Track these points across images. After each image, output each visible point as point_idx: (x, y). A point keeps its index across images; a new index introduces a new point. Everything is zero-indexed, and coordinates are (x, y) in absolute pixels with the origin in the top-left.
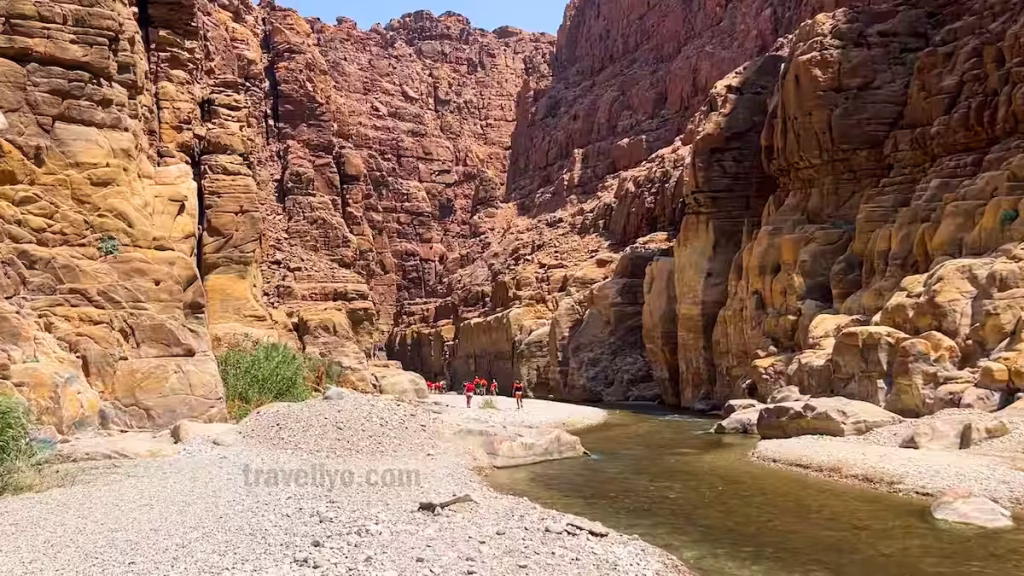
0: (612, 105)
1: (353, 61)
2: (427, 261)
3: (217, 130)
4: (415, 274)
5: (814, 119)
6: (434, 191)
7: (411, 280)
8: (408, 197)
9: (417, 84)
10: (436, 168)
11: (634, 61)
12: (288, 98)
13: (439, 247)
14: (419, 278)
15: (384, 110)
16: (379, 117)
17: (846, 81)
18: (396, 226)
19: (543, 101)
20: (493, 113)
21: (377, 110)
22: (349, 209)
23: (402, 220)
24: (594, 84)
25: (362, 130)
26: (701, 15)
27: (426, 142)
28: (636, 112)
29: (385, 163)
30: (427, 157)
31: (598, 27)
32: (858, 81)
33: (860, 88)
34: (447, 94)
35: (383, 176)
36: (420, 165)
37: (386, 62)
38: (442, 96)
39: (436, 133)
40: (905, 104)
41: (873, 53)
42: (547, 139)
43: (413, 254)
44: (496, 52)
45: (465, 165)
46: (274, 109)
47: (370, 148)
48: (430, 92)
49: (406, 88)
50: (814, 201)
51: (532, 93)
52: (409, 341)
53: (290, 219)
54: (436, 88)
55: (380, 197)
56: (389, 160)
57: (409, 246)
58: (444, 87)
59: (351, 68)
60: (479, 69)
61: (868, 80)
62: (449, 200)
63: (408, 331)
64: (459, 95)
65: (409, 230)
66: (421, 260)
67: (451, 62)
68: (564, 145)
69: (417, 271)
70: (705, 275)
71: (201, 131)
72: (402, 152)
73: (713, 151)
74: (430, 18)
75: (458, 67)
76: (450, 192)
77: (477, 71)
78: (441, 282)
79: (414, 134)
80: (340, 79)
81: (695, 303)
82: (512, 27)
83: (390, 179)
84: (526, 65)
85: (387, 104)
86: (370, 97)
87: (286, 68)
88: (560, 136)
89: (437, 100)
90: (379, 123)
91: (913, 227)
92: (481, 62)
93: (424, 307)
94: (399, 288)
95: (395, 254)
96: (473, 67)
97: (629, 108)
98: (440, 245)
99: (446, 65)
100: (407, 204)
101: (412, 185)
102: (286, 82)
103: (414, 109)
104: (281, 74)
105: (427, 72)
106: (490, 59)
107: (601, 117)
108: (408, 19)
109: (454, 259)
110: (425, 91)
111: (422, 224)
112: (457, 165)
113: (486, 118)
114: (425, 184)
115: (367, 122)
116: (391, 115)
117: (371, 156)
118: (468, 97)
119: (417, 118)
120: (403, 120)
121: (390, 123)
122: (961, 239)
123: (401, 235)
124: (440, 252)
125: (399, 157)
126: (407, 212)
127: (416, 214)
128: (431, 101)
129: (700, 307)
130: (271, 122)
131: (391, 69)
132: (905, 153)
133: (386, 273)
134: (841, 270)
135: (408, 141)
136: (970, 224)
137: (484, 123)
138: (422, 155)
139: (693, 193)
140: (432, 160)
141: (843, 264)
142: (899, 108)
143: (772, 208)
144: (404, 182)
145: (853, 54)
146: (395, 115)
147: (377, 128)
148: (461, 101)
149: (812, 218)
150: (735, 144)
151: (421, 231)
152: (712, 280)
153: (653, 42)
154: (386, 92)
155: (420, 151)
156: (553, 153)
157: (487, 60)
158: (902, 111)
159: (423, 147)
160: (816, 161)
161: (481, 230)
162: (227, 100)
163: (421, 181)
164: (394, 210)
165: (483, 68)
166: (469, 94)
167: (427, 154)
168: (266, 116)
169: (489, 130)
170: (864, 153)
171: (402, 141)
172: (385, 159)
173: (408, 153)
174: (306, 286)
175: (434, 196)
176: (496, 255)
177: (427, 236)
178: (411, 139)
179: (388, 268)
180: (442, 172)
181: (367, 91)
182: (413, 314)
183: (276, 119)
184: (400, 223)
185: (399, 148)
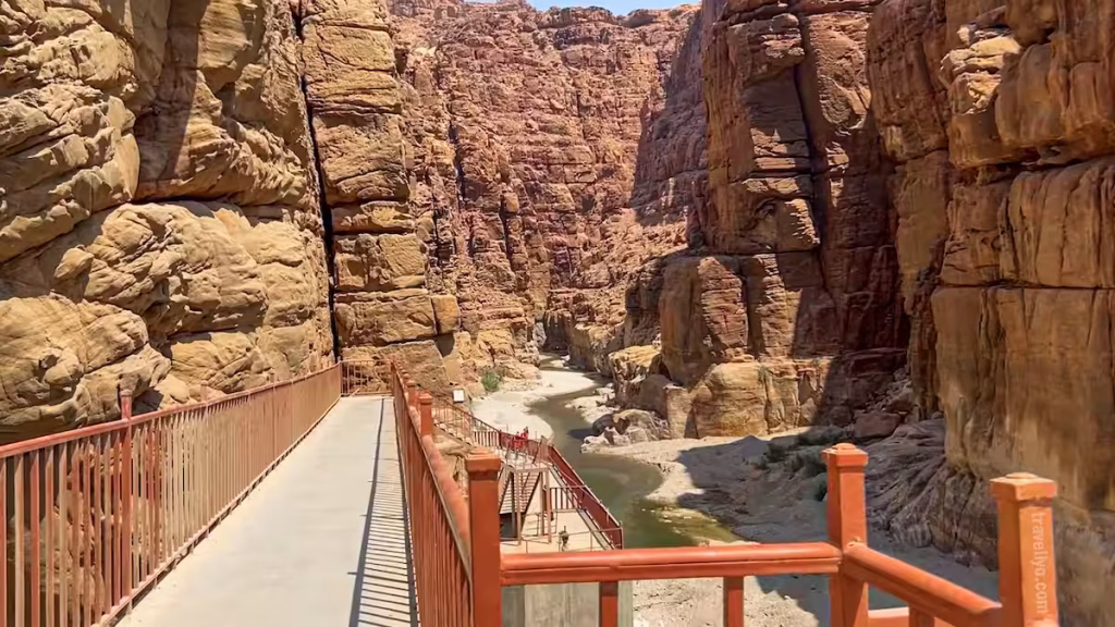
1: (510, 82)
2: (573, 249)
4: (563, 261)
6: (578, 190)
7: (561, 265)
8: (556, 198)
9: (562, 96)
10: (578, 170)
12: (470, 182)
13: (583, 236)
14: (567, 263)
15: (535, 126)
16: (532, 133)
18: (548, 222)
19: (657, 123)
20: (629, 110)
21: (530, 126)
22: (511, 236)
23: (553, 218)
25: (519, 148)
27: (569, 149)
29: (538, 172)
30: (571, 162)
34: (588, 101)
35: (536, 184)
36: (566, 170)
37: (536, 79)
38: (583, 103)
39: (579, 140)
43: (562, 245)
44: (631, 52)
45: (604, 162)
46: (462, 189)
47: (526, 162)
48: (573, 100)
49: (553, 101)
51: (649, 114)
52: (556, 320)
53: (477, 268)
54: (578, 96)
55: (535, 201)
56: (541, 169)
57: (559, 238)
58: (585, 95)
59: (508, 91)
60: (617, 69)
62: (591, 196)
63: (555, 313)
64: (598, 97)
65: (558, 225)
66: (568, 248)
67: (592, 65)
69: (566, 258)
72: (551, 161)
75: (598, 70)
76: (590, 189)
77: (615, 71)
78: (579, 275)
79: (560, 144)
80: (500, 101)
82: (651, 11)
83: (542, 185)
84: (658, 59)
85: (538, 119)
86: (525, 114)
87: (468, 163)
88: (665, 160)
89: (579, 105)
90: (533, 138)
92: (619, 63)
93: (566, 295)
94: (552, 272)
95: (548, 245)
96: (611, 68)
98: (583, 235)
99: (588, 69)
100: (556, 204)
101: (559, 188)
102: (469, 172)
103: (558, 120)
105: (571, 82)
106: (626, 59)
108: (556, 17)
109: (588, 258)
110: (569, 100)
111: (568, 219)
112: (597, 162)
113: (623, 116)
114: (570, 185)
115: (522, 139)
116: (541, 129)
117: (526, 169)
118: (606, 98)
119: (563, 128)
120: (552, 132)
121: (540, 137)
123: (552, 229)
124: (583, 240)
125: (549, 165)
126: (557, 211)
127: (563, 212)
128: (575, 108)
130: (461, 199)
131: (541, 86)
133: (542, 262)
135: (556, 151)
137: (621, 120)
138: (567, 161)
140: (575, 164)
144: (553, 185)
146: (544, 129)
148: (601, 102)
151: (568, 225)
154: (538, 107)
155: (565, 157)
157: (623, 61)
159: (568, 154)
161: (607, 234)
163: (567, 183)
164: (546, 210)
165: (620, 67)
166: (608, 96)
167: (571, 160)
168: (458, 195)
169: (625, 126)
171: (551, 152)
172: (538, 169)
173: (556, 161)
175: (578, 193)
176: (613, 260)
177: (573, 229)
178: (557, 149)
179: (543, 259)
180: (583, 174)
181: (522, 109)
182: (558, 301)
183: (464, 196)
184: (551, 221)
185: (549, 158)
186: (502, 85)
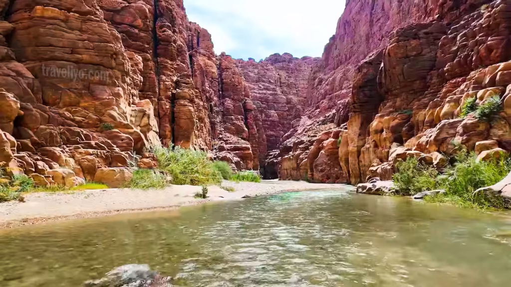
0: (341, 79)
1: (252, 72)
3: (179, 91)
4: (273, 142)
5: (397, 69)
6: (280, 113)
8: (271, 116)
9: (274, 78)
10: (280, 106)
11: (349, 63)
13: (282, 132)
15: (263, 87)
16: (261, 90)
17: (410, 54)
18: (267, 126)
20: (300, 86)
21: (260, 87)
22: (248, 120)
24: (334, 73)
26: (372, 44)
27: (277, 97)
28: (349, 81)
29: (263, 105)
31: (336, 53)
32: (415, 53)
33: (415, 56)
34: (284, 80)
35: (262, 110)
36: (275, 105)
37: (263, 71)
38: (282, 81)
39: (280, 94)
40: (436, 61)
41: (421, 41)
42: (318, 93)
43: (273, 135)
44: (301, 65)
45: (290, 104)
46: (222, 88)
47: (258, 100)
49: (270, 80)
50: (398, 103)
53: (225, 124)
54: (280, 79)
57: (271, 133)
58: (283, 78)
59: (252, 74)
60: (295, 71)
61: (419, 52)
62: (285, 116)
64: (288, 80)
65: (271, 127)
66: (276, 137)
67: (286, 70)
68: (324, 95)
69: (275, 141)
70: (357, 135)
71: (174, 92)
73: (360, 87)
74: (279, 55)
75: (288, 71)
76: (285, 114)
78: (281, 144)
79: (273, 95)
80: (248, 78)
81: (354, 147)
82: (307, 56)
83: (265, 110)
85: (263, 85)
86: (258, 83)
87: (226, 74)
88: (322, 91)
89: (280, 82)
90: (261, 92)
91: (434, 110)
92: (296, 69)
95: (267, 135)
97: (347, 79)
99: (284, 71)
100: (270, 118)
101: (273, 112)
102: (225, 79)
103: (272, 87)
104: (223, 76)
105: (278, 74)
106: (299, 68)
107: (337, 83)
108: (272, 57)
109: (285, 136)
110: (277, 80)
111: (276, 125)
112: (288, 104)
113: (298, 88)
114: (277, 111)
116: (265, 89)
117: (258, 103)
118: (291, 81)
119: (274, 90)
120: (269, 90)
121: (264, 92)
122: (453, 112)
123: (269, 129)
124: (282, 134)
125: (268, 103)
126: (270, 121)
127: (274, 121)
129: (356, 148)
130: (221, 93)
131: (265, 74)
132: (435, 80)
133: (264, 142)
134: (406, 129)
135: (271, 97)
136: (457, 104)
137: (297, 90)
138: (275, 102)
139: (353, 104)
140: (279, 103)
141: (407, 128)
142: (433, 62)
143: (382, 107)
144: (270, 111)
145: (412, 42)
146: (267, 89)
147: (259, 93)
148: (289, 83)
149: (396, 110)
150: (369, 84)
151: (275, 127)
152: (361, 138)
153: (356, 55)
154: (263, 81)
156: (320, 98)
158: (435, 63)
159: (276, 99)
160: (398, 87)
161: (295, 126)
162: (184, 81)
163: (275, 111)
165: (297, 71)
167: (277, 101)
168: (219, 91)
169: (298, 92)
170: (418, 82)
171: (269, 97)
173: (271, 101)
174: (229, 146)
175: (280, 115)
177: (277, 129)
179: (264, 140)
180: (282, 107)
181: (257, 81)
185: (268, 100)
186: (249, 72)
